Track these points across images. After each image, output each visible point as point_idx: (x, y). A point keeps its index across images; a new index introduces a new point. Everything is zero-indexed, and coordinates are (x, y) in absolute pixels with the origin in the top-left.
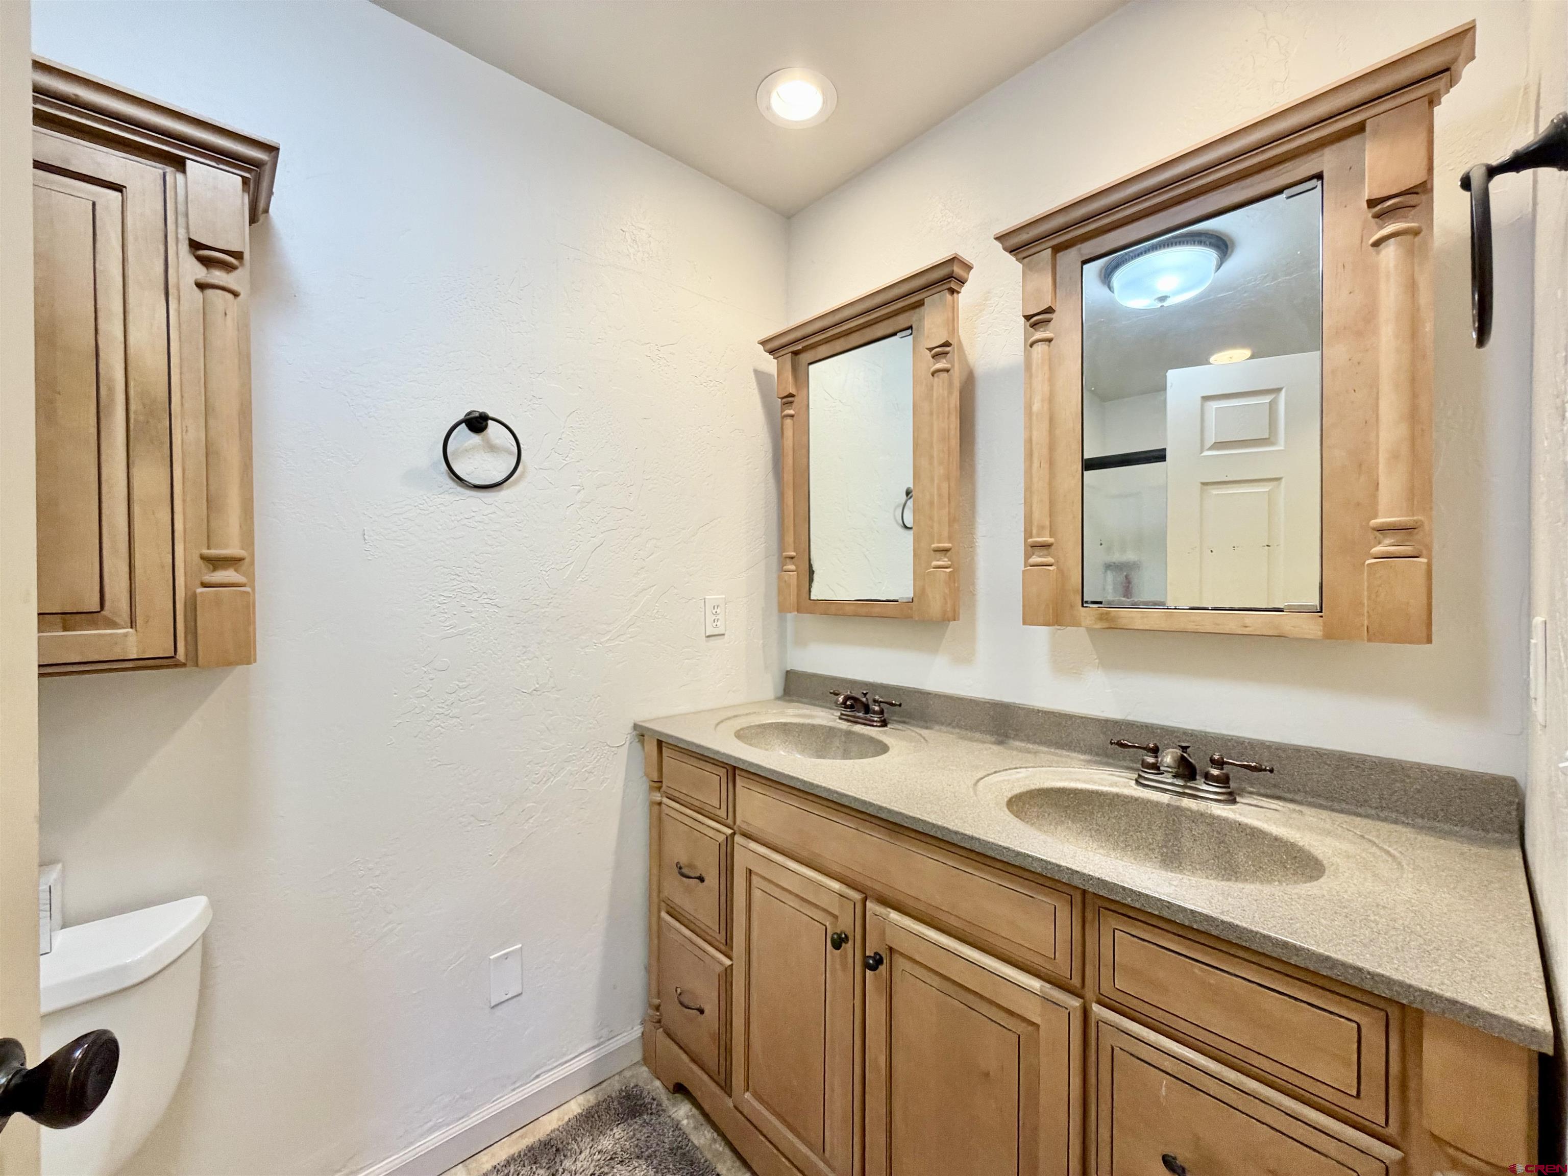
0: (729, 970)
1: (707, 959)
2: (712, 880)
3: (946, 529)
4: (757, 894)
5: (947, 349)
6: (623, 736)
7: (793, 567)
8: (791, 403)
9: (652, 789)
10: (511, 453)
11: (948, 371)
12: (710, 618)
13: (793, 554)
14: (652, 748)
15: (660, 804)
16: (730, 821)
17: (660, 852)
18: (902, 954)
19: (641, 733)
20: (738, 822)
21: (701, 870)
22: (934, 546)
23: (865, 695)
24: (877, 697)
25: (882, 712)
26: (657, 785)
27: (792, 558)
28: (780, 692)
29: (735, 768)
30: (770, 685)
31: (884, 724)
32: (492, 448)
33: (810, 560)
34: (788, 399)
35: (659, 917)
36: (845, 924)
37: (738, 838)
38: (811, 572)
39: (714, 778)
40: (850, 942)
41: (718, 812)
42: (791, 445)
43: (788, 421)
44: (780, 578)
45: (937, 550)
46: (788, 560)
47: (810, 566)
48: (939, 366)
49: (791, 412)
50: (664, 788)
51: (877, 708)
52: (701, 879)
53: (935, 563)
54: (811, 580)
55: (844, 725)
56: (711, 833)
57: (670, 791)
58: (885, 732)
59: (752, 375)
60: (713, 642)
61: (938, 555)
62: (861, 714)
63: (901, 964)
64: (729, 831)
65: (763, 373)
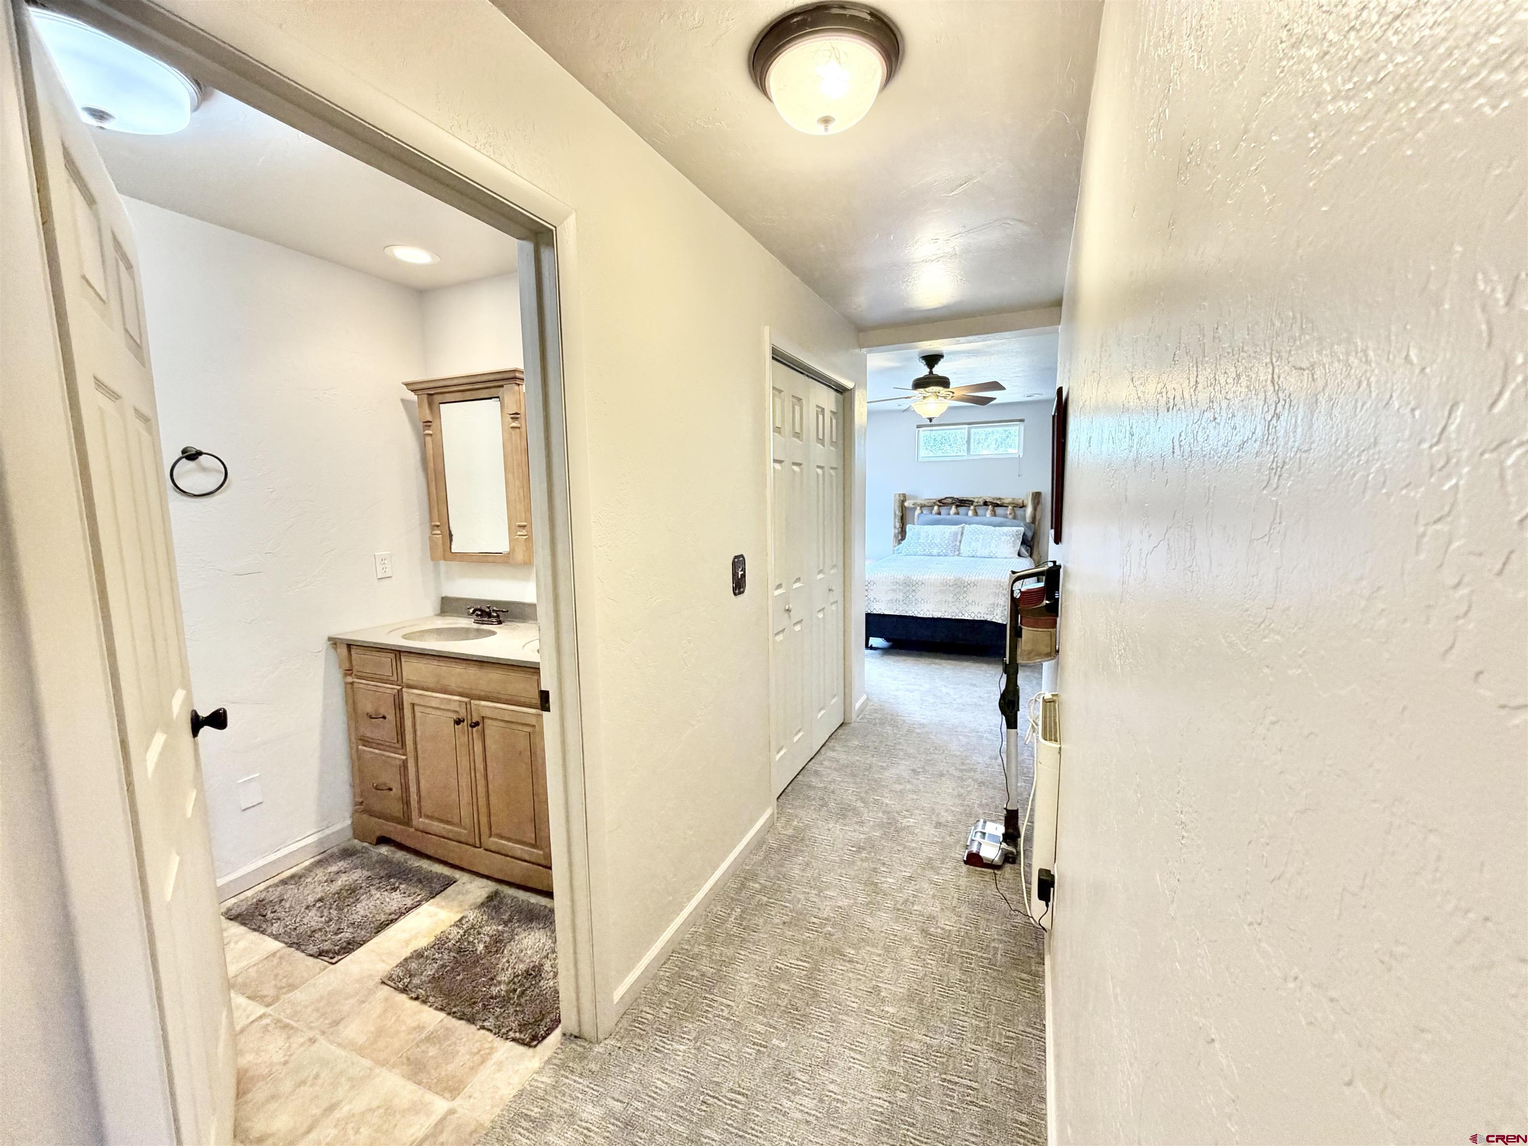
0: (405, 764)
1: (389, 760)
2: (391, 717)
3: (523, 515)
4: (418, 714)
5: (519, 416)
6: (322, 645)
7: (439, 532)
8: (430, 426)
9: (346, 675)
10: (220, 472)
11: (519, 428)
12: (379, 568)
13: (438, 523)
14: (344, 651)
15: (352, 683)
16: (399, 682)
17: (355, 709)
18: (489, 718)
19: (334, 642)
20: (404, 680)
21: (382, 711)
22: (517, 524)
23: (489, 608)
24: (495, 608)
25: (498, 616)
26: (349, 672)
27: (438, 526)
28: (439, 612)
29: (400, 651)
30: (431, 606)
31: (500, 622)
32: (204, 469)
33: (449, 528)
34: (427, 424)
35: (357, 750)
36: (463, 714)
37: (404, 690)
38: (451, 535)
39: (387, 659)
40: (466, 721)
41: (392, 679)
42: (432, 453)
43: (428, 439)
44: (430, 539)
45: (520, 526)
46: (435, 528)
47: (450, 532)
48: (514, 424)
49: (430, 432)
50: (354, 673)
51: (495, 614)
52: (384, 717)
53: (519, 533)
54: (451, 540)
55: (476, 626)
56: (388, 691)
57: (359, 674)
58: (500, 628)
59: (400, 402)
60: (384, 582)
61: (520, 529)
62: (486, 619)
63: (488, 722)
64: (399, 688)
65: (408, 401)
